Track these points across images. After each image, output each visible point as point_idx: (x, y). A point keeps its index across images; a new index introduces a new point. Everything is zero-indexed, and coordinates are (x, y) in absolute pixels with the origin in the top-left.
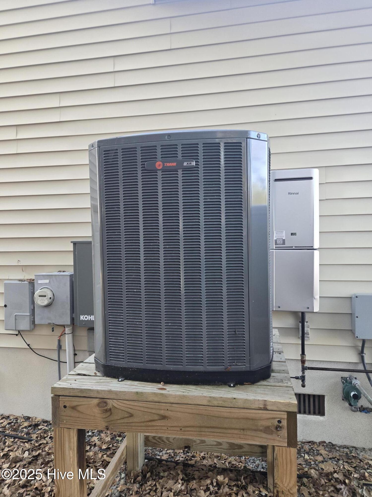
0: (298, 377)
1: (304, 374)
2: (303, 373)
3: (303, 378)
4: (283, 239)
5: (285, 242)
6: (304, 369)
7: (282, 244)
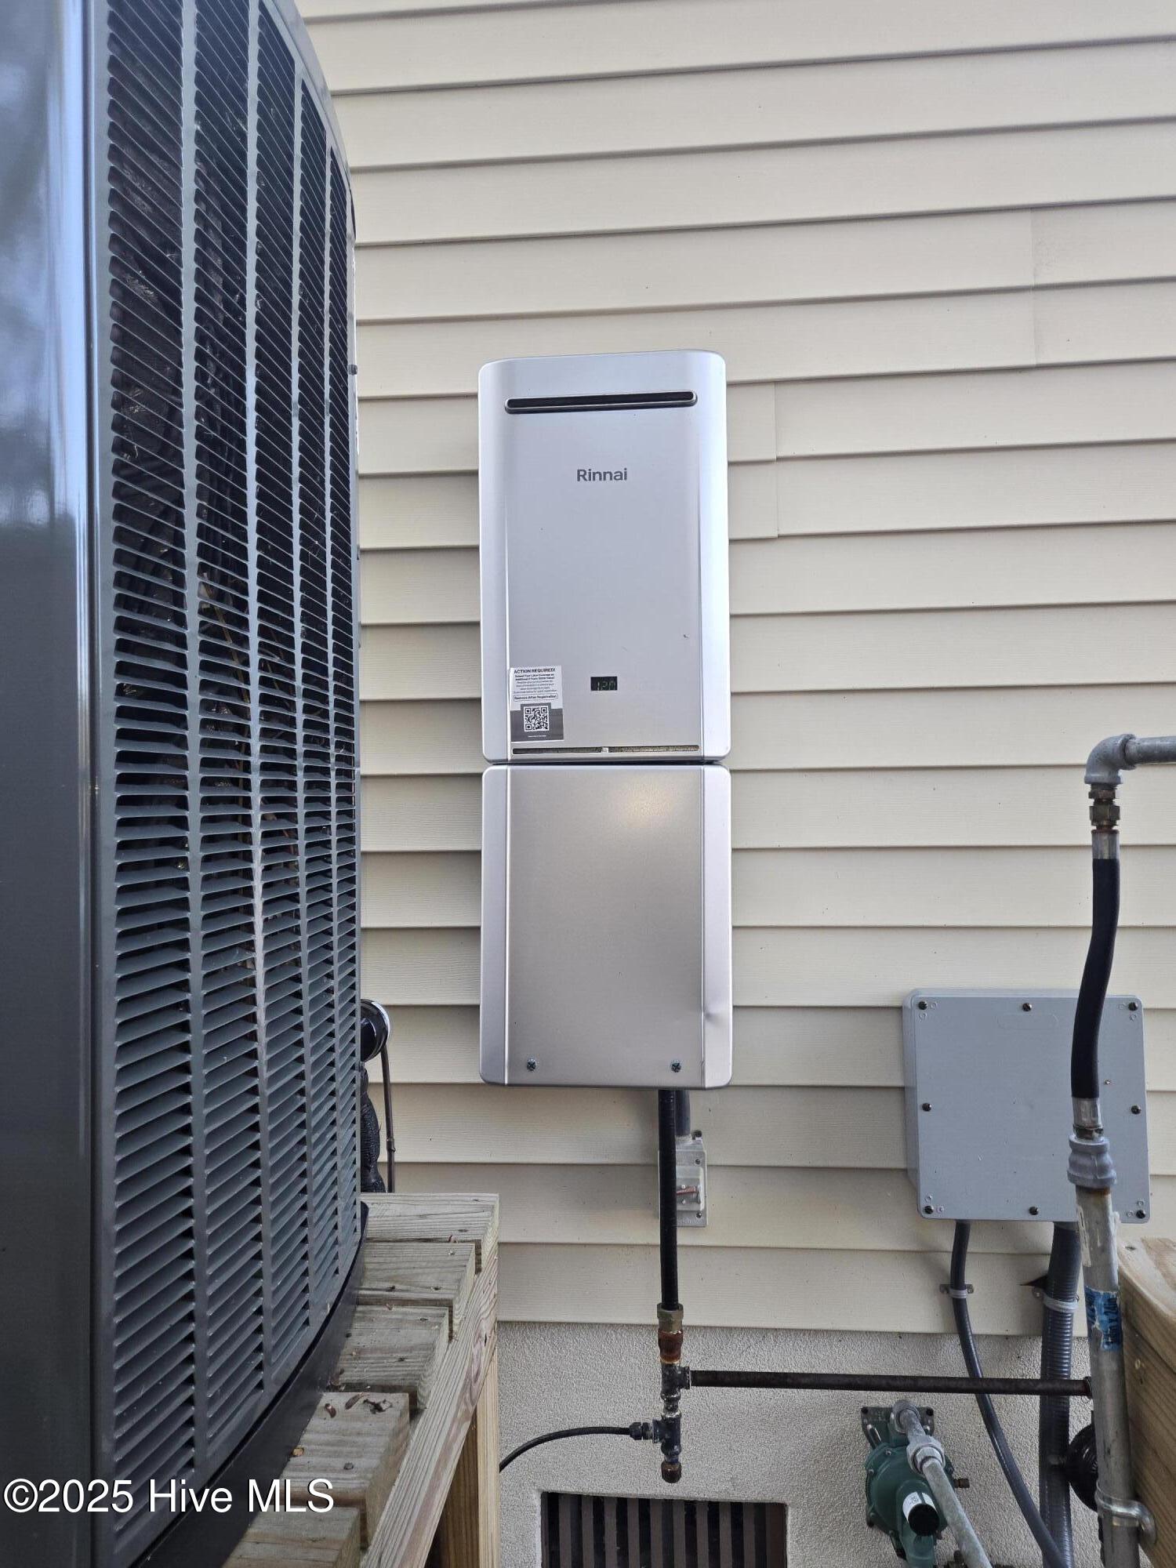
0: (646, 1425)
1: (674, 1409)
2: (671, 1404)
3: (668, 1433)
4: (552, 712)
5: (561, 727)
6: (674, 1382)
7: (550, 736)
